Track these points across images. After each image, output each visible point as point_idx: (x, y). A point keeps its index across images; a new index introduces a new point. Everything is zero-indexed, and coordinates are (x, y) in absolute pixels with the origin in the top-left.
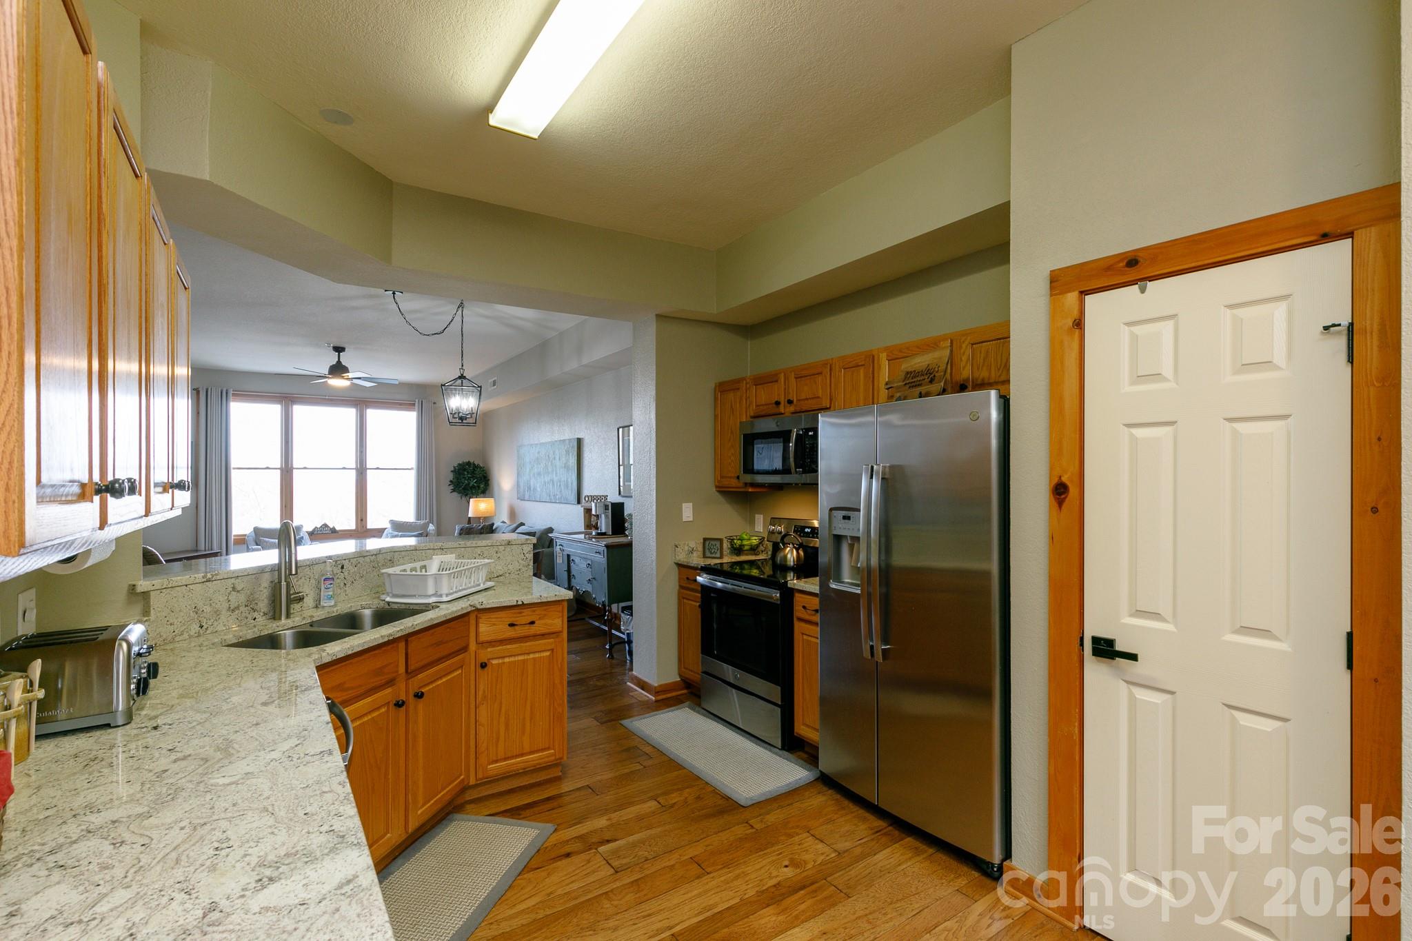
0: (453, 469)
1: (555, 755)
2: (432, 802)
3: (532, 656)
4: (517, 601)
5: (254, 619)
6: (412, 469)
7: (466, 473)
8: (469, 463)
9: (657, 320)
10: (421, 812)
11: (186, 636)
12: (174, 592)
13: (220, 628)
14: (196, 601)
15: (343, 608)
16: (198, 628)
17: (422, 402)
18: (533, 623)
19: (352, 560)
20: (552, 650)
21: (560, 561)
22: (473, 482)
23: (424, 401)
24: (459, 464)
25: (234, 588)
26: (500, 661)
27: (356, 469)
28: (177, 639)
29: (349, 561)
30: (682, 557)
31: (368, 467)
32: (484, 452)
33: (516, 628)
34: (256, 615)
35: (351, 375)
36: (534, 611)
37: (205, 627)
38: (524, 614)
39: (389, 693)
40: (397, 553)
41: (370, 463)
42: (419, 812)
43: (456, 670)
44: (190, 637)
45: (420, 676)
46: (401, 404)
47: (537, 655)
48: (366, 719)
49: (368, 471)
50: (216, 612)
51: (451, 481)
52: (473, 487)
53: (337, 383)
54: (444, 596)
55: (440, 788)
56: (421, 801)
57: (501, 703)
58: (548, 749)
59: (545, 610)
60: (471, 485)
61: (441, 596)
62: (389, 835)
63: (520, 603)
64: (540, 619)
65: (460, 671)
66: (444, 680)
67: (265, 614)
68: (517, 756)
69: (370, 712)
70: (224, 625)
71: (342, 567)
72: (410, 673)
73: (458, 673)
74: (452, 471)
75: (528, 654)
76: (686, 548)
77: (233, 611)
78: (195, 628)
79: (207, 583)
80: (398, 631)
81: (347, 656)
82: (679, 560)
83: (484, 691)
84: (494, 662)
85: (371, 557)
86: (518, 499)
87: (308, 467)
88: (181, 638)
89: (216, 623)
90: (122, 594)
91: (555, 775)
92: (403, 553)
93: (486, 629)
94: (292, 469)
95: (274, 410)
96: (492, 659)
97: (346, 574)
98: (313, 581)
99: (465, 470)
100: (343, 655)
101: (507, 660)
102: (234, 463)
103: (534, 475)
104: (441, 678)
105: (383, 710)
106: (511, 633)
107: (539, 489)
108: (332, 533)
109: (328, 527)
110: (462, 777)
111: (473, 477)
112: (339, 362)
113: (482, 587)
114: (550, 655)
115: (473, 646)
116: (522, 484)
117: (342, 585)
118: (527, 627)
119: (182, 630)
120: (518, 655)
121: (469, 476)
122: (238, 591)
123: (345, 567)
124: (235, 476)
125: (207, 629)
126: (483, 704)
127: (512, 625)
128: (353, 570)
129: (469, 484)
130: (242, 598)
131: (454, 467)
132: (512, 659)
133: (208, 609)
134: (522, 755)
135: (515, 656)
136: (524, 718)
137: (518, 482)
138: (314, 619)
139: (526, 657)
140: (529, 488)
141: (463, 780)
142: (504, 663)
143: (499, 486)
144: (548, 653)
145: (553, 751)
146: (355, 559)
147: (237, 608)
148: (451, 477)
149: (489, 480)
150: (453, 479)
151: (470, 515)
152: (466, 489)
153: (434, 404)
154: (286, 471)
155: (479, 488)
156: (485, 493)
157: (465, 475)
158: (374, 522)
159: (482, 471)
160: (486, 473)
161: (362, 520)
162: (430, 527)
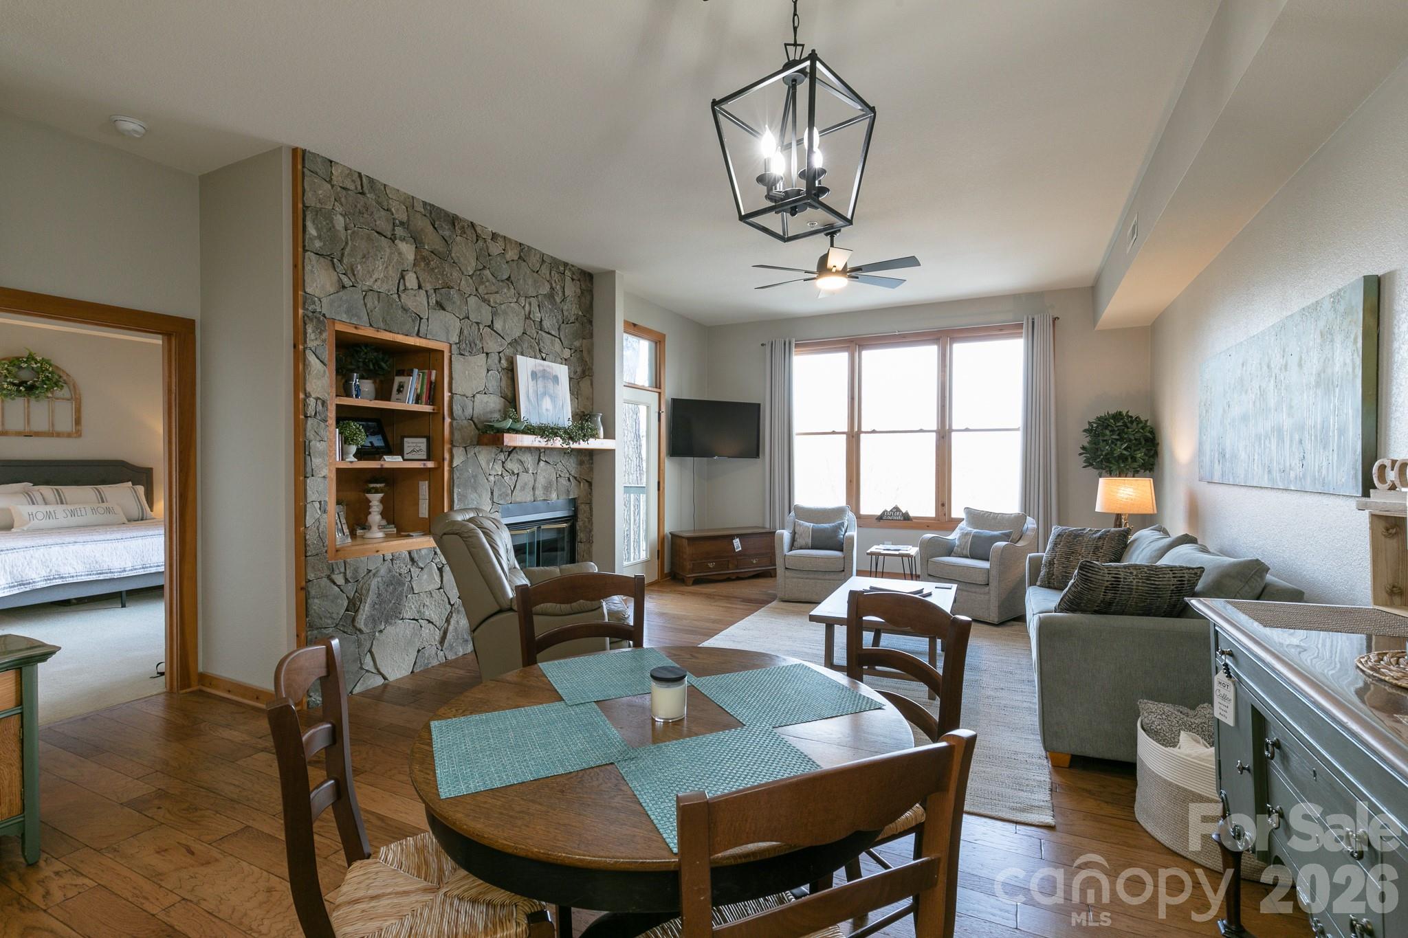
0: (1087, 427)
6: (1017, 430)
7: (1107, 432)
8: (1118, 416)
17: (1033, 319)
22: (1122, 449)
23: (1036, 317)
24: (1099, 419)
27: (938, 432)
31: (953, 428)
32: (1152, 398)
41: (955, 423)
46: (1001, 328)
49: (953, 434)
51: (1083, 448)
52: (1123, 458)
60: (1117, 453)
74: (1085, 431)
86: (1204, 480)
87: (878, 430)
94: (860, 432)
99: (1108, 427)
102: (797, 427)
108: (905, 519)
109: (900, 511)
111: (1121, 439)
116: (1207, 448)
121: (1114, 437)
124: (798, 442)
129: (1112, 451)
131: (1089, 423)
137: (1201, 444)
140: (1223, 454)
143: (1173, 454)
148: (1085, 440)
149: (1158, 444)
150: (1086, 444)
151: (1098, 509)
152: (1108, 461)
153: (1055, 319)
154: (853, 438)
155: (1134, 459)
156: (1151, 470)
157: (1104, 435)
158: (957, 512)
159: (1143, 428)
160: (1152, 432)
161: (943, 505)
162: (1030, 523)
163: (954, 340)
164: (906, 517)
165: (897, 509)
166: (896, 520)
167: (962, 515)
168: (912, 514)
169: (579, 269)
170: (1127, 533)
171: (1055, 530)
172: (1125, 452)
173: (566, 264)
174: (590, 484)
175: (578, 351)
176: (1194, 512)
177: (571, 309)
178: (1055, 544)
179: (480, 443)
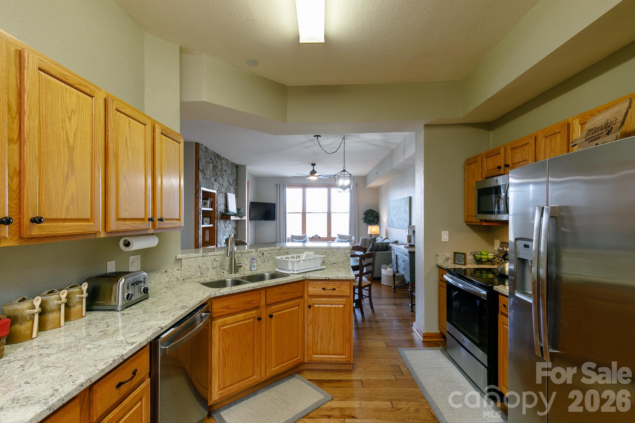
0: (364, 213)
1: (346, 358)
2: (280, 366)
3: (334, 306)
4: (326, 277)
5: (223, 273)
6: (348, 213)
7: (369, 214)
8: (371, 210)
9: (424, 128)
10: (274, 370)
11: (195, 276)
12: (191, 260)
13: (209, 275)
14: (199, 263)
15: (260, 272)
16: (200, 274)
18: (334, 289)
19: (267, 251)
20: (345, 304)
21: (393, 257)
22: (372, 218)
24: (367, 211)
25: (215, 260)
26: (319, 306)
27: (327, 213)
28: (192, 277)
29: (266, 252)
30: (441, 262)
31: (332, 212)
32: (377, 205)
33: (326, 291)
34: (224, 271)
35: (317, 174)
36: (335, 284)
37: (203, 274)
38: (329, 284)
39: (254, 313)
40: (289, 250)
41: (332, 211)
42: (272, 369)
43: (296, 306)
44: (197, 277)
45: (273, 307)
47: (337, 306)
48: (241, 323)
49: (332, 214)
50: (207, 269)
51: (363, 218)
52: (372, 221)
53: (313, 178)
54: (296, 271)
55: (285, 361)
56: (273, 365)
57: (319, 327)
58: (342, 355)
59: (341, 284)
61: (294, 271)
62: (255, 377)
63: (327, 278)
64: (338, 288)
65: (298, 308)
66: (288, 310)
67: (228, 271)
68: (326, 354)
69: (244, 320)
70: (211, 274)
71: (263, 254)
72: (268, 305)
73: (296, 308)
75: (332, 304)
76: (444, 257)
77: (214, 269)
78: (199, 274)
79: (204, 257)
80: (258, 286)
81: (229, 294)
82: (438, 264)
83: (311, 319)
84: (316, 306)
85: (277, 250)
86: (388, 226)
87: (311, 212)
88: (194, 277)
89: (207, 273)
90: (173, 259)
91: (349, 369)
92: (292, 250)
93: (312, 289)
94: (306, 213)
95: (300, 190)
96: (315, 304)
97: (265, 257)
98: (249, 259)
99: (369, 213)
100: (227, 294)
101: (322, 306)
102: (287, 211)
103: (393, 215)
104: (286, 309)
105: (251, 320)
106: (323, 293)
107: (395, 222)
110: (299, 358)
111: (372, 216)
112: (313, 170)
113: (319, 268)
114: (343, 307)
115: (306, 296)
116: (389, 220)
117: (263, 262)
118: (331, 291)
119: (194, 274)
120: (327, 304)
121: (370, 216)
122: (217, 261)
123: (264, 254)
124: (288, 215)
125: (204, 275)
126: (310, 325)
127: (324, 289)
128: (268, 255)
129: (370, 219)
130: (218, 264)
131: (364, 211)
132: (324, 306)
133: (204, 267)
134: (329, 354)
135: (325, 304)
136: (330, 337)
137: (388, 219)
138: (245, 275)
139: (331, 306)
140: (392, 221)
141: (299, 359)
142: (320, 307)
143: (382, 220)
144: (342, 306)
145: (345, 356)
146: (269, 251)
147: (216, 267)
148: (364, 216)
149: (379, 217)
150: (364, 217)
151: (368, 233)
152: (369, 221)
153: (357, 184)
154: (304, 214)
155: (374, 221)
156: (377, 223)
157: (368, 215)
158: (333, 235)
159: (376, 213)
160: (378, 214)
161: (329, 234)
162: (353, 238)
163: (331, 187)
164: (319, 238)
165: (317, 235)
166: (316, 238)
167: (337, 236)
168: (321, 237)
169: (236, 164)
170: (375, 238)
171: (361, 239)
172: (373, 219)
173: (234, 163)
174: (237, 229)
175: (235, 189)
176: (387, 233)
177: (235, 176)
178: (362, 241)
179: (222, 218)
